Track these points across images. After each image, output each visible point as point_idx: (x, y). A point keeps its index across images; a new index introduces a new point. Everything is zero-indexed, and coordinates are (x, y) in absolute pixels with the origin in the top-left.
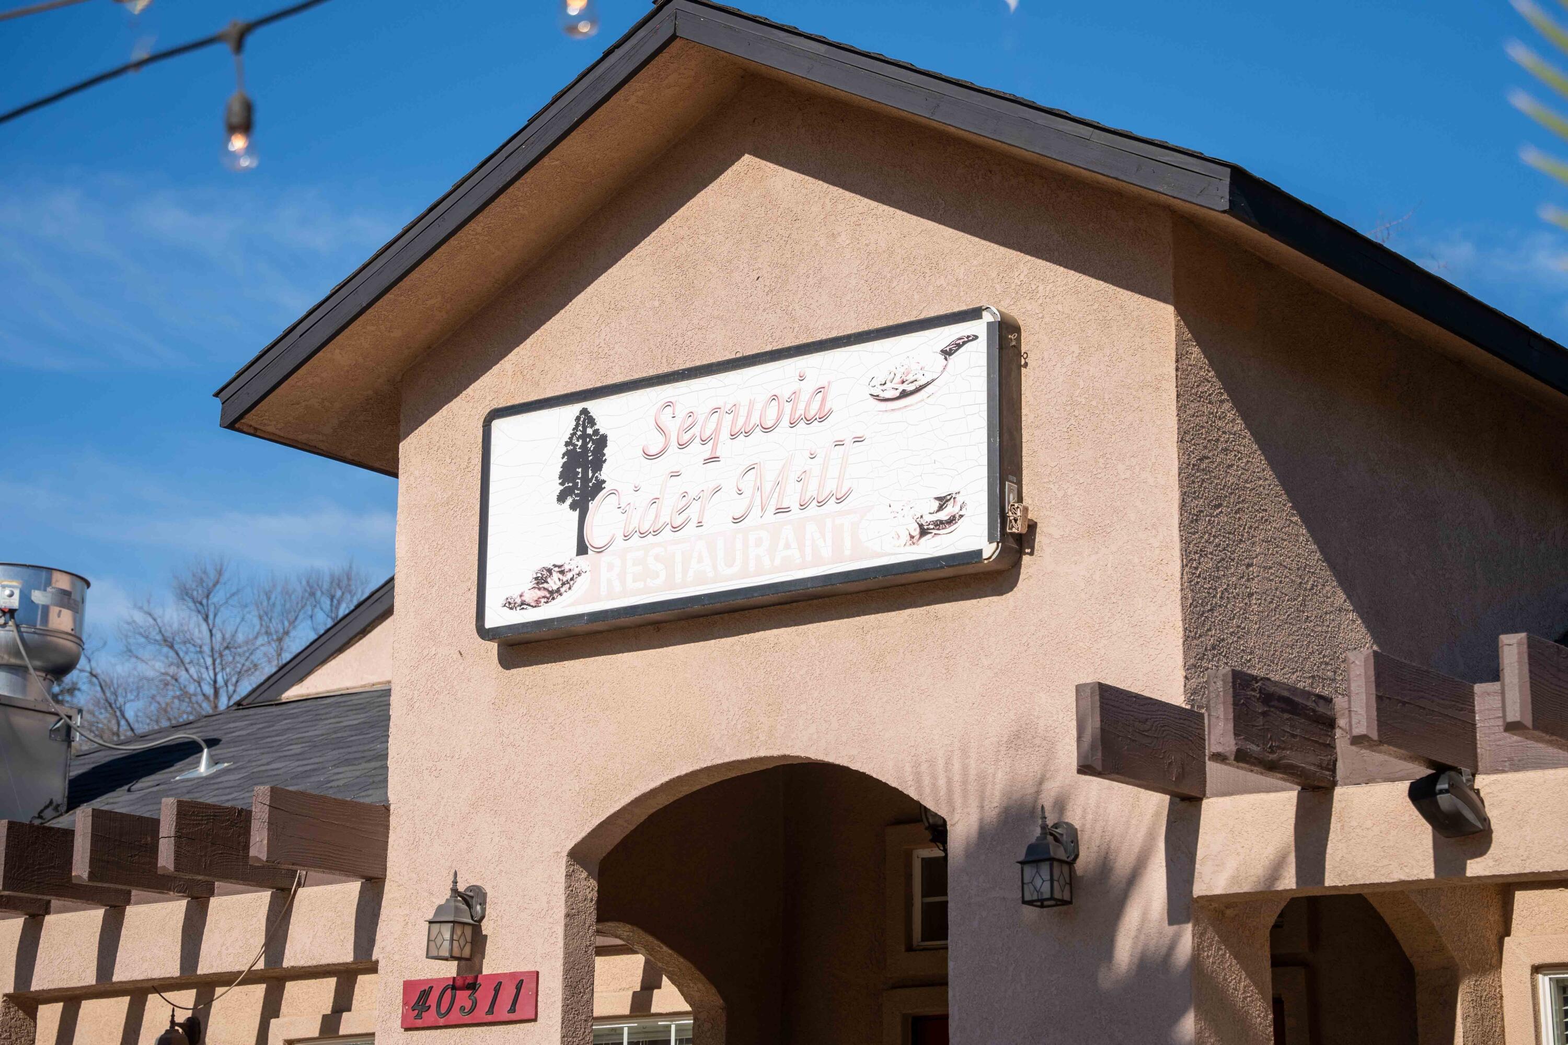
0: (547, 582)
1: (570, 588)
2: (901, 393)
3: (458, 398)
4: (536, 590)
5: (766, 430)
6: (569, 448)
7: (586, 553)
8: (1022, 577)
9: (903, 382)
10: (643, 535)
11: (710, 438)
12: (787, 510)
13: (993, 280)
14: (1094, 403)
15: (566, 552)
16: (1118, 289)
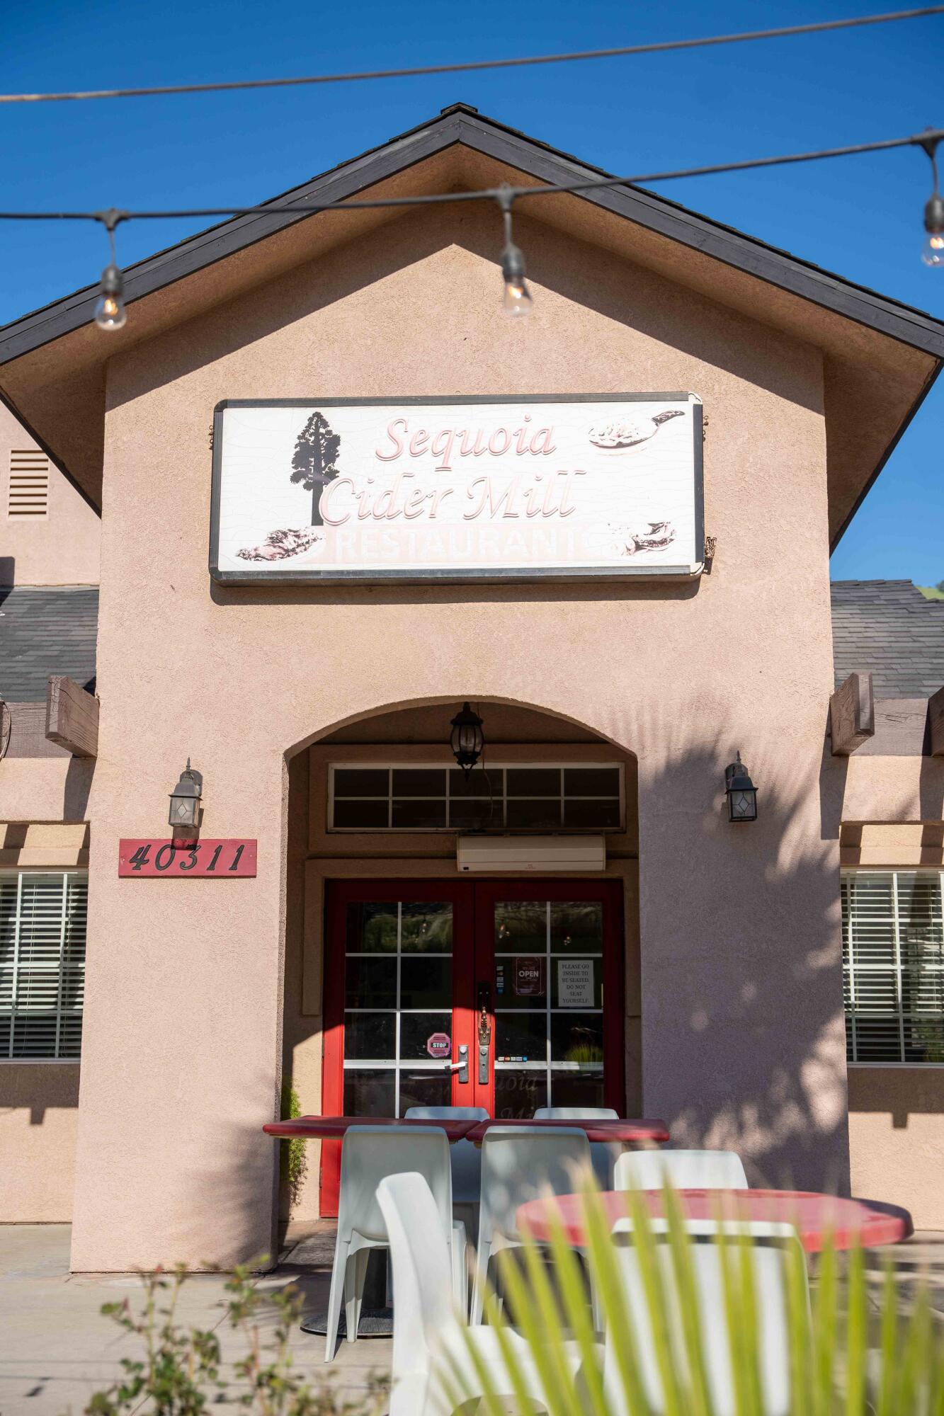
0: (282, 542)
1: (305, 550)
2: (617, 444)
3: (167, 385)
4: (272, 548)
5: (494, 453)
6: (301, 441)
7: (322, 524)
8: (701, 588)
9: (619, 436)
10: (377, 517)
11: (441, 453)
12: (515, 516)
13: (676, 374)
14: (761, 474)
15: (302, 520)
16: (780, 398)
